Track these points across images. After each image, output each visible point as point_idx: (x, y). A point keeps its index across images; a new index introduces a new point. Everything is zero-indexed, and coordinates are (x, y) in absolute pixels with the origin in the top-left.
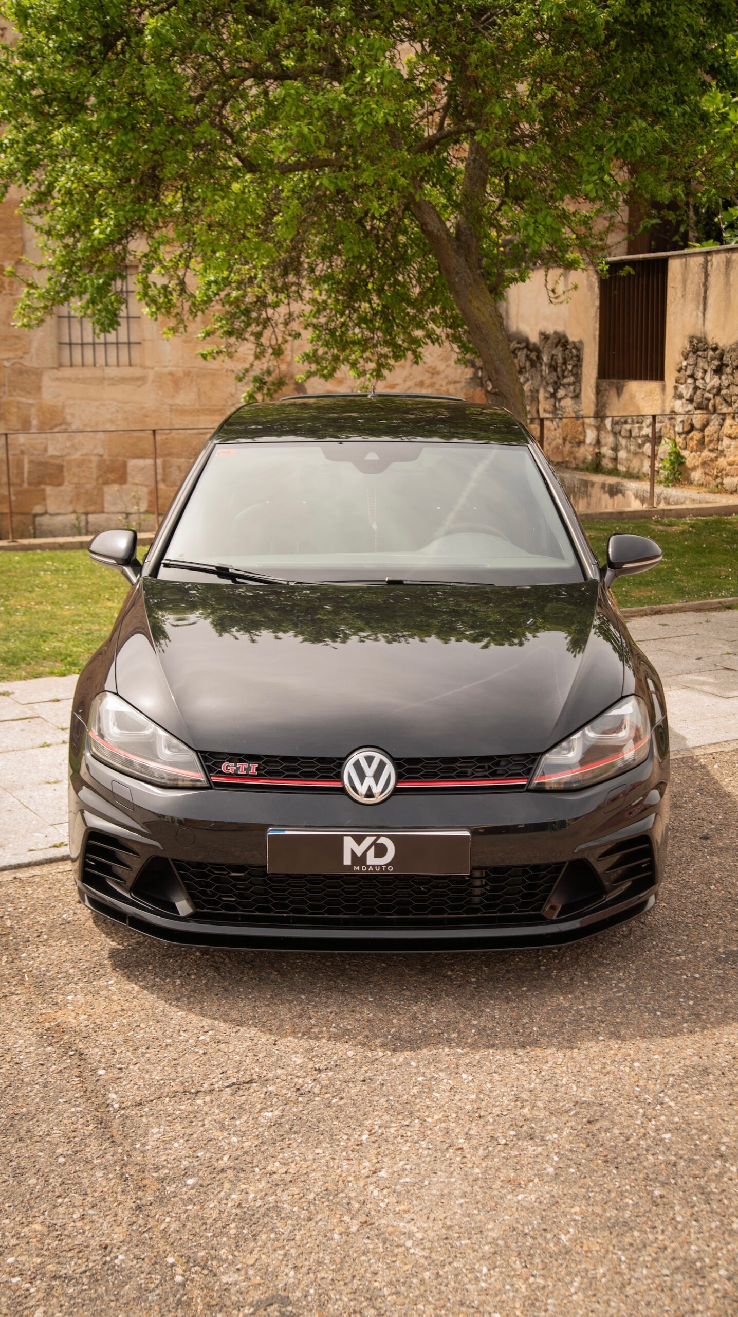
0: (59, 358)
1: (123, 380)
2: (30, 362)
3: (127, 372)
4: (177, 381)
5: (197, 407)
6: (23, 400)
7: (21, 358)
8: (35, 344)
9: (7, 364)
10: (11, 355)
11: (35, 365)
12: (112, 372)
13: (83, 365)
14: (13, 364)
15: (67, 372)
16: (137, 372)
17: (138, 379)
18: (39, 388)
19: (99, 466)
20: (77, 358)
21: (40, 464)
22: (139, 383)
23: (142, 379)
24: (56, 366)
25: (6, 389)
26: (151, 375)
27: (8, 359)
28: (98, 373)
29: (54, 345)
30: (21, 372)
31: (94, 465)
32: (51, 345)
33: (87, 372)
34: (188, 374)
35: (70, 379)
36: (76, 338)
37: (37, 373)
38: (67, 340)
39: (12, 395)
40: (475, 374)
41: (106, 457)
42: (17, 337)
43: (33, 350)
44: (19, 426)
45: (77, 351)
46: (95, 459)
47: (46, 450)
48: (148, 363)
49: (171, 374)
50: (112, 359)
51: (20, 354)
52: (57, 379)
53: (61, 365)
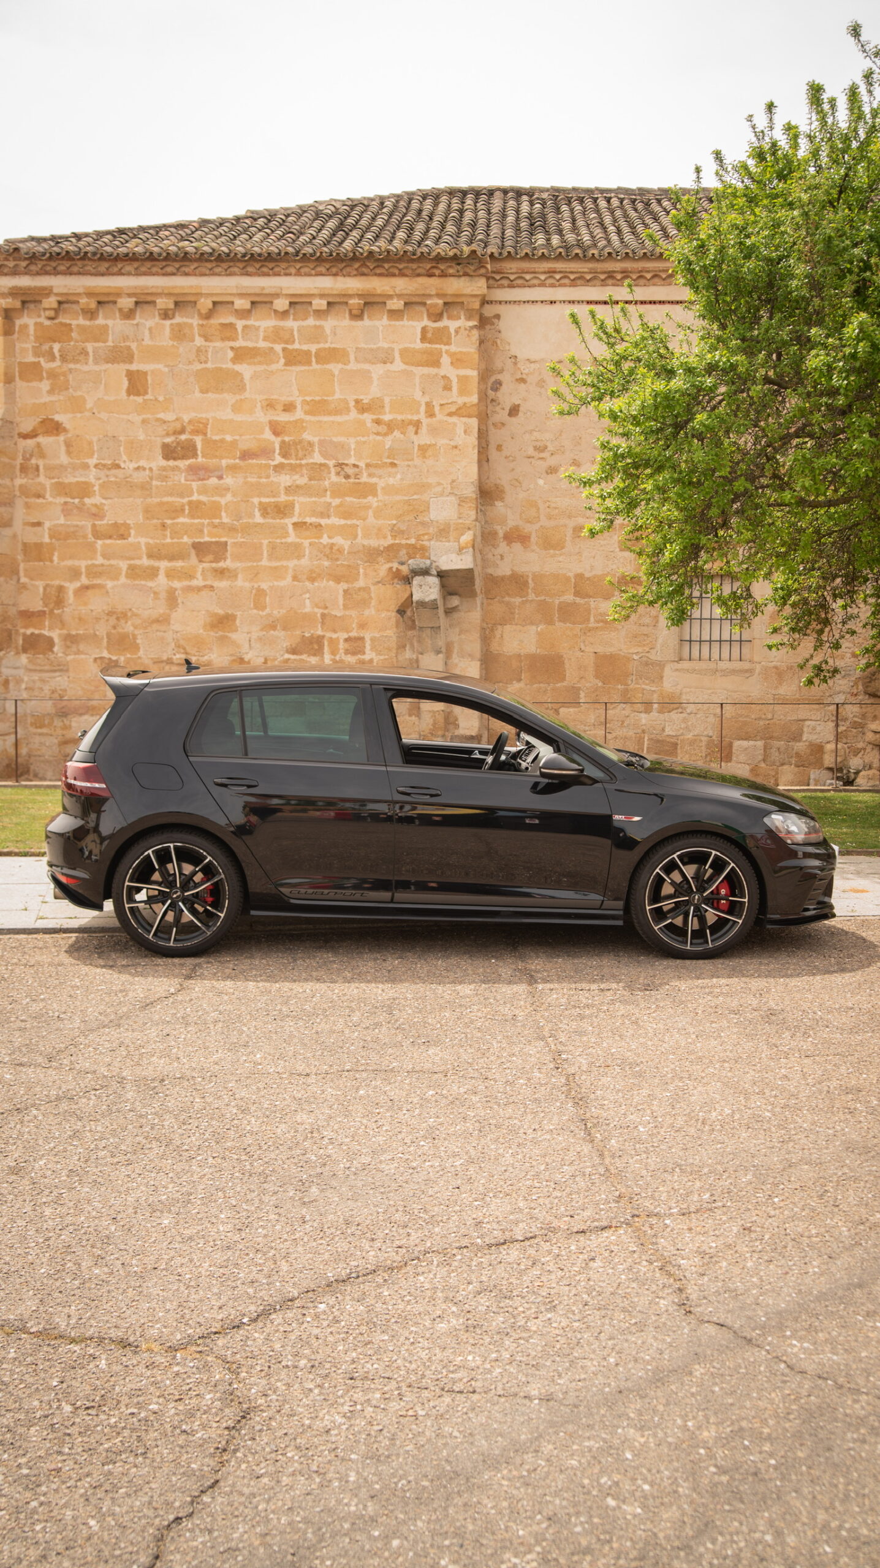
0: (680, 653)
1: (734, 672)
2: (655, 656)
3: (738, 665)
4: (780, 674)
5: (797, 696)
6: (648, 687)
7: (648, 652)
8: (660, 641)
9: (635, 657)
10: (640, 650)
11: (659, 659)
12: (723, 665)
13: (700, 659)
14: (641, 657)
15: (686, 665)
16: (746, 665)
17: (747, 671)
18: (661, 678)
19: (708, 746)
20: (695, 653)
21: (658, 741)
22: (747, 675)
23: (750, 671)
24: (676, 659)
25: (634, 678)
26: (758, 668)
27: (637, 653)
28: (712, 665)
29: (677, 642)
30: (647, 664)
31: (704, 744)
32: (673, 642)
33: (703, 665)
34: (791, 668)
35: (687, 671)
36: (695, 637)
37: (661, 665)
38: (687, 637)
39: (637, 683)
41: (714, 738)
42: (646, 635)
43: (658, 646)
44: (642, 709)
45: (696, 648)
46: (704, 739)
47: (663, 730)
48: (756, 659)
49: (776, 667)
50: (725, 654)
51: (647, 649)
52: (677, 670)
53: (680, 659)
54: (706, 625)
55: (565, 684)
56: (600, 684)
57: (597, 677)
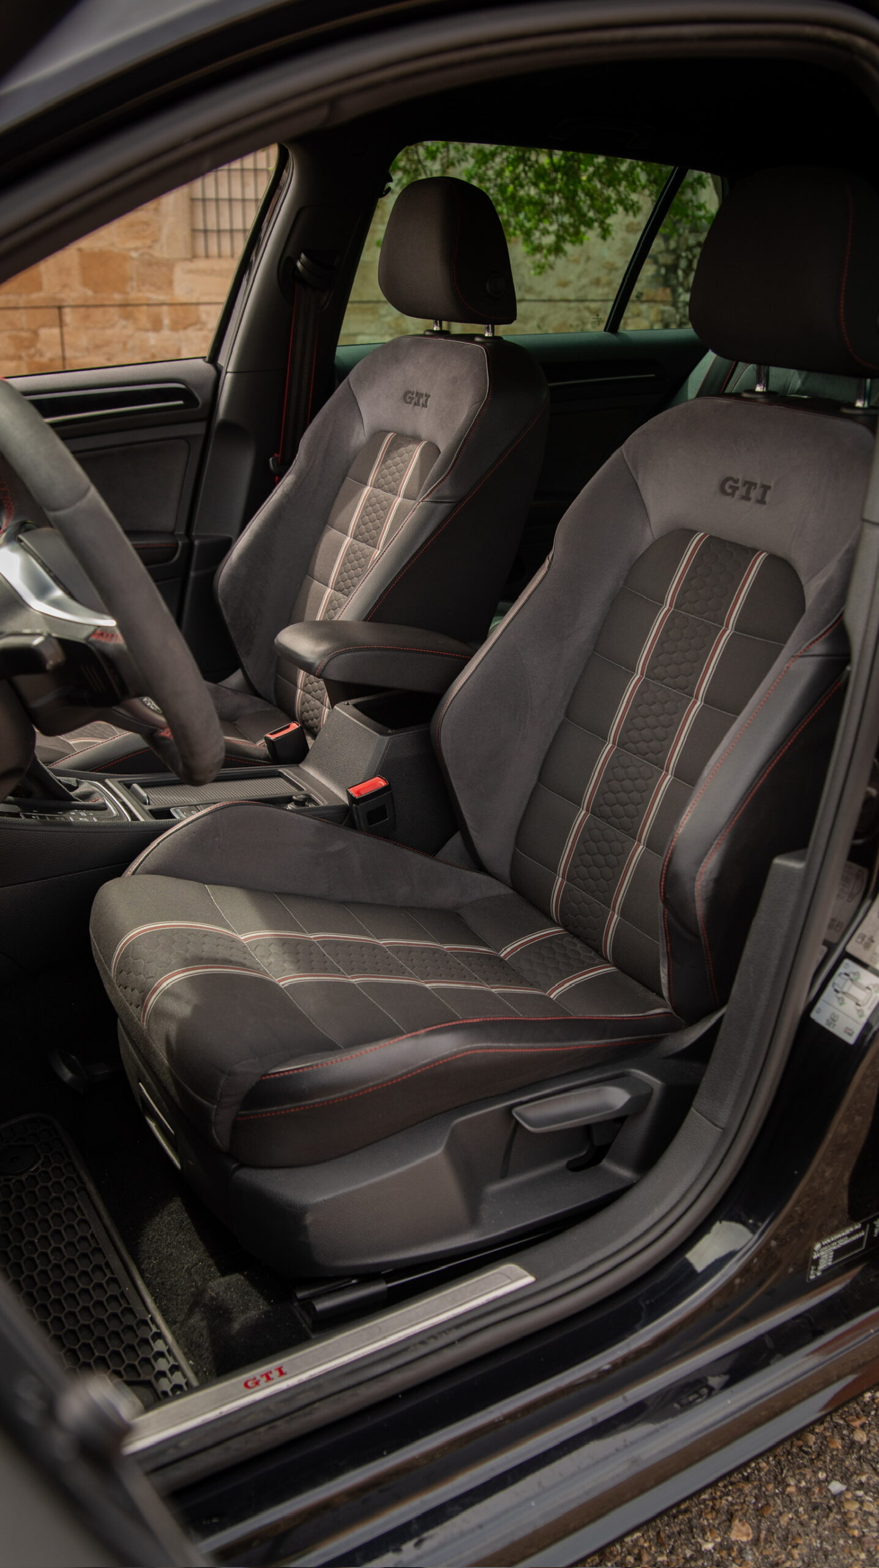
0: (192, 248)
2: (161, 252)
6: (153, 296)
7: (150, 247)
8: (165, 231)
9: (134, 254)
10: (138, 243)
11: (166, 256)
13: (220, 256)
14: (142, 255)
15: (201, 264)
18: (170, 283)
20: (213, 249)
24: (189, 256)
25: (134, 284)
27: (136, 249)
29: (187, 233)
30: (150, 264)
32: (183, 232)
35: (204, 272)
36: (212, 225)
37: (169, 265)
38: (200, 226)
39: (139, 291)
40: (658, 271)
42: (146, 224)
43: (164, 238)
44: (149, 326)
45: (213, 240)
51: (148, 242)
52: (190, 271)
53: (194, 257)
54: (225, 208)
55: (42, 294)
56: (90, 293)
57: (85, 284)
